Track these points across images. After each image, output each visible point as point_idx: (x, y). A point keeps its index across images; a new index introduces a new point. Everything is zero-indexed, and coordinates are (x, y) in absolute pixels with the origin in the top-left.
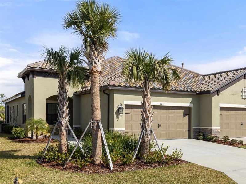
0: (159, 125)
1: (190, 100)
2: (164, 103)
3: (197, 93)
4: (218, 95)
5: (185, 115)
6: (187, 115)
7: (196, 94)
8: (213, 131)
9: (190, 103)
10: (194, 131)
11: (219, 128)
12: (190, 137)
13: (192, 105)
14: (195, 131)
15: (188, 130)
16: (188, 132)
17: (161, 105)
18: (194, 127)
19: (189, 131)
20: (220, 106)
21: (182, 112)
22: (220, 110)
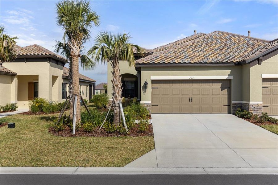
0: (190, 99)
1: (229, 72)
2: (194, 77)
3: (236, 64)
4: (260, 64)
5: (223, 88)
6: (227, 88)
7: (234, 65)
8: (251, 107)
9: (229, 75)
10: (233, 106)
11: (262, 103)
12: (229, 112)
13: (231, 77)
14: (235, 106)
15: (227, 104)
16: (227, 106)
17: (191, 79)
18: (233, 102)
19: (229, 105)
20: (263, 77)
21: (220, 85)
22: (263, 82)
